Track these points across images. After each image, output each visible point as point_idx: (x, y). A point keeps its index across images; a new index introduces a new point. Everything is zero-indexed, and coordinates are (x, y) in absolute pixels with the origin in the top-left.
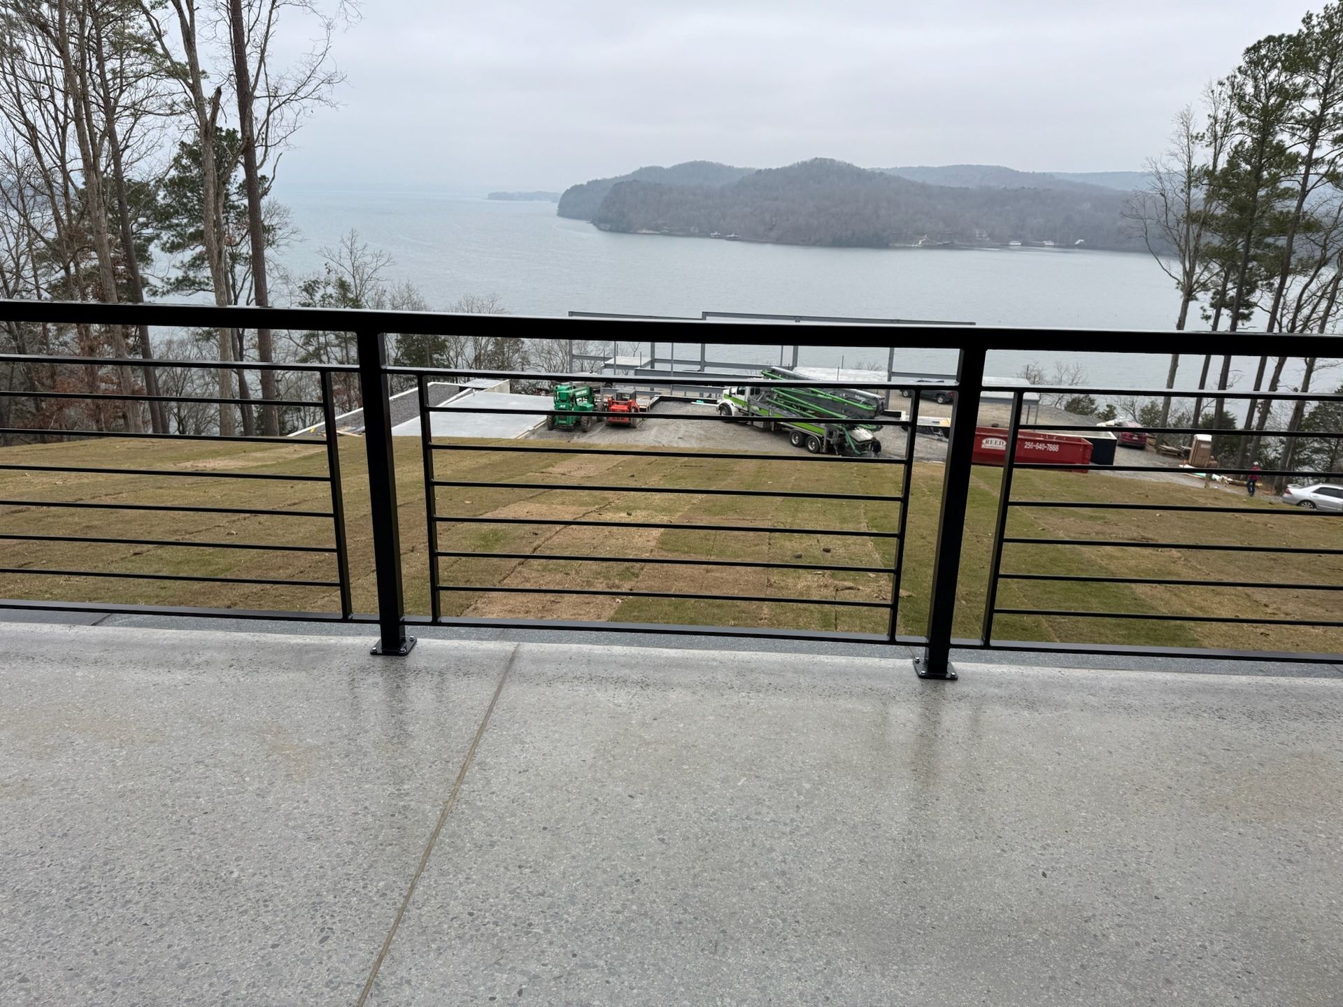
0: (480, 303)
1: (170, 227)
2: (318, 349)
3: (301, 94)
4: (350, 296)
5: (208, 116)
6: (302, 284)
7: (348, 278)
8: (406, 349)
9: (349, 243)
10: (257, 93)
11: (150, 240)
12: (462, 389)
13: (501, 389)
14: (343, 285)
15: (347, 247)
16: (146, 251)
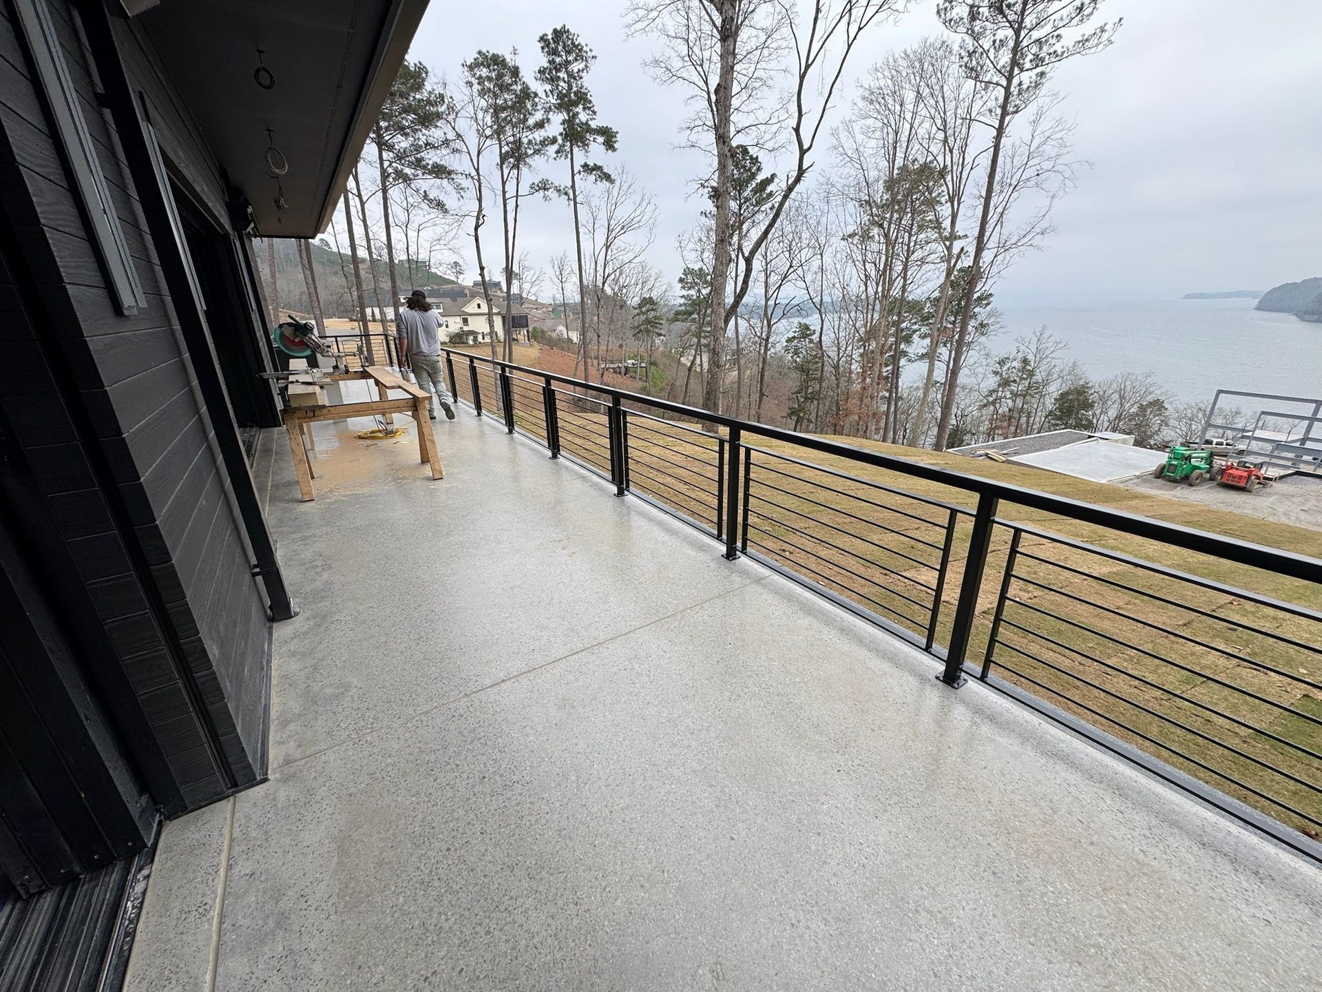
0: (1134, 377)
1: (927, 325)
2: (996, 400)
3: (1019, 244)
4: (1028, 368)
5: (952, 265)
6: (997, 359)
7: (1031, 357)
8: (1060, 405)
9: (1038, 335)
10: (988, 246)
11: (915, 331)
12: (1090, 437)
13: (1124, 442)
14: (1025, 361)
15: (1036, 336)
16: (911, 337)
